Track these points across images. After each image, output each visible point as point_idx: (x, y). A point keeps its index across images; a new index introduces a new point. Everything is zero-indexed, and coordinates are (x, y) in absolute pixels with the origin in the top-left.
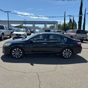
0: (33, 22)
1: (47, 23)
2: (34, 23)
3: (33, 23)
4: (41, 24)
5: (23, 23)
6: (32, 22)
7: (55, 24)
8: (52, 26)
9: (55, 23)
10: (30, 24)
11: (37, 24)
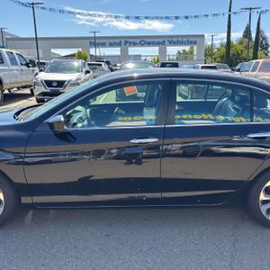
0: (123, 41)
1: (167, 43)
2: (126, 42)
3: (123, 43)
4: (149, 44)
5: (91, 43)
6: (118, 41)
7: (195, 43)
8: (184, 51)
9: (193, 39)
10: (111, 45)
11: (135, 44)
